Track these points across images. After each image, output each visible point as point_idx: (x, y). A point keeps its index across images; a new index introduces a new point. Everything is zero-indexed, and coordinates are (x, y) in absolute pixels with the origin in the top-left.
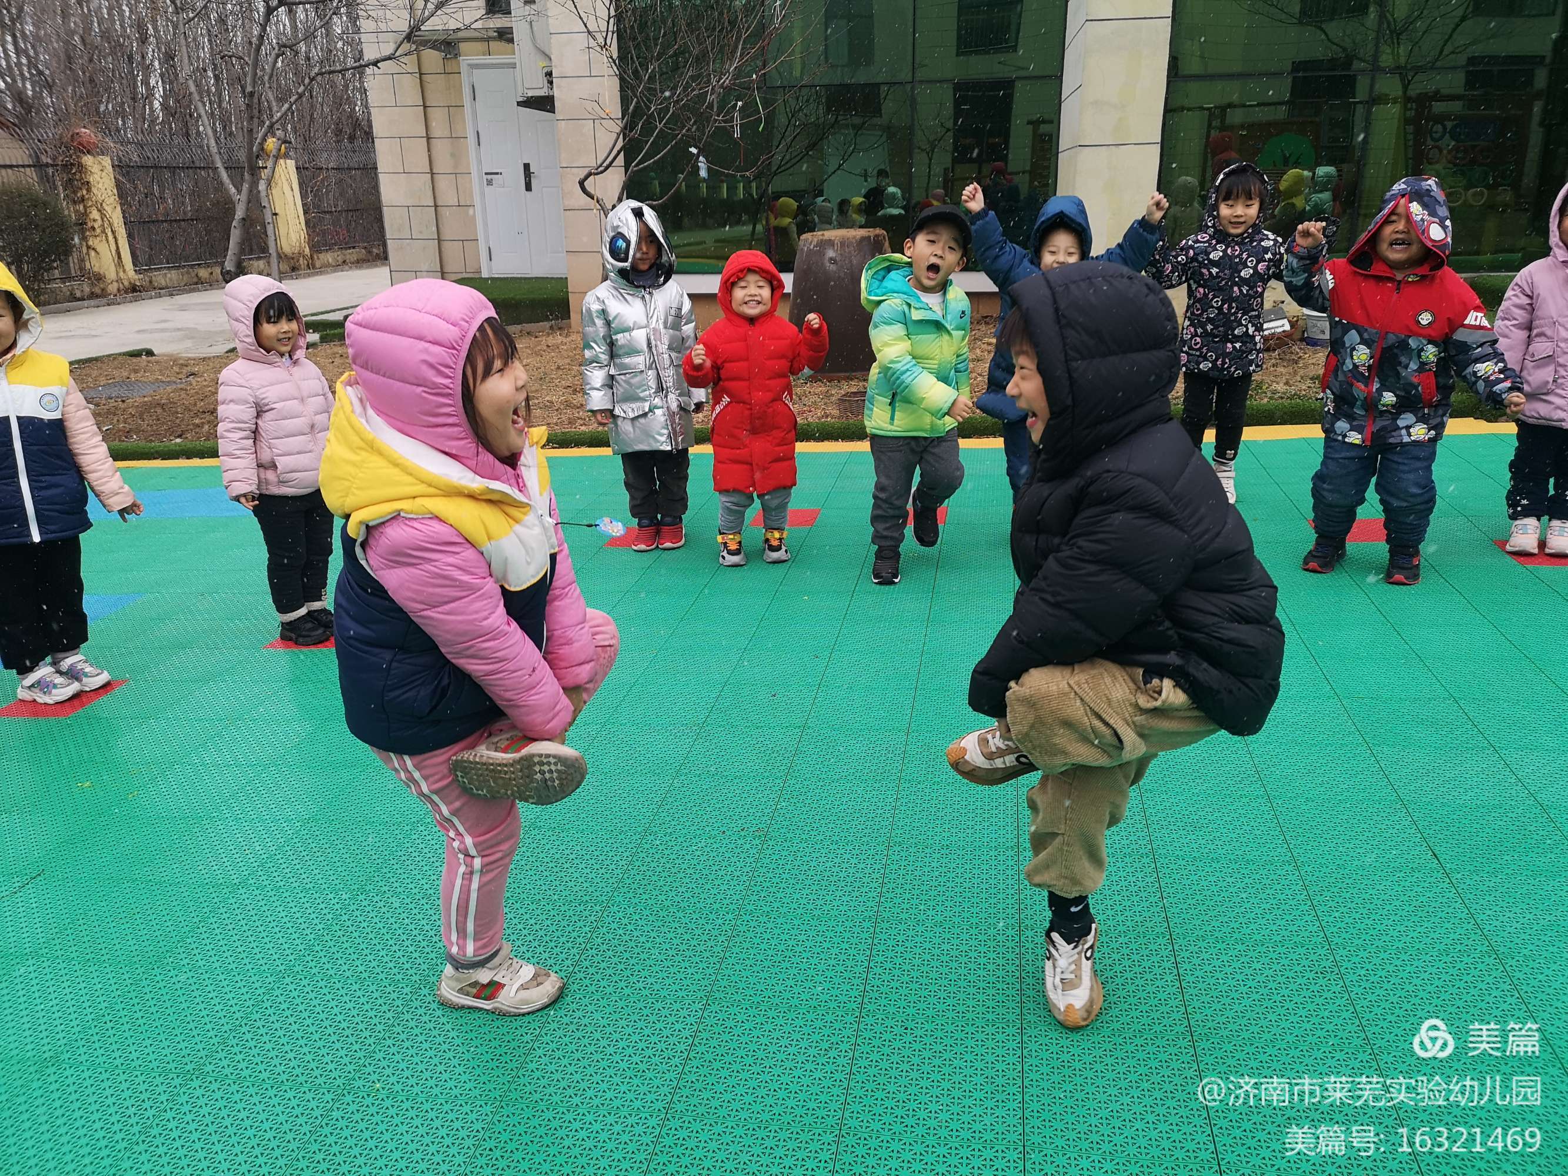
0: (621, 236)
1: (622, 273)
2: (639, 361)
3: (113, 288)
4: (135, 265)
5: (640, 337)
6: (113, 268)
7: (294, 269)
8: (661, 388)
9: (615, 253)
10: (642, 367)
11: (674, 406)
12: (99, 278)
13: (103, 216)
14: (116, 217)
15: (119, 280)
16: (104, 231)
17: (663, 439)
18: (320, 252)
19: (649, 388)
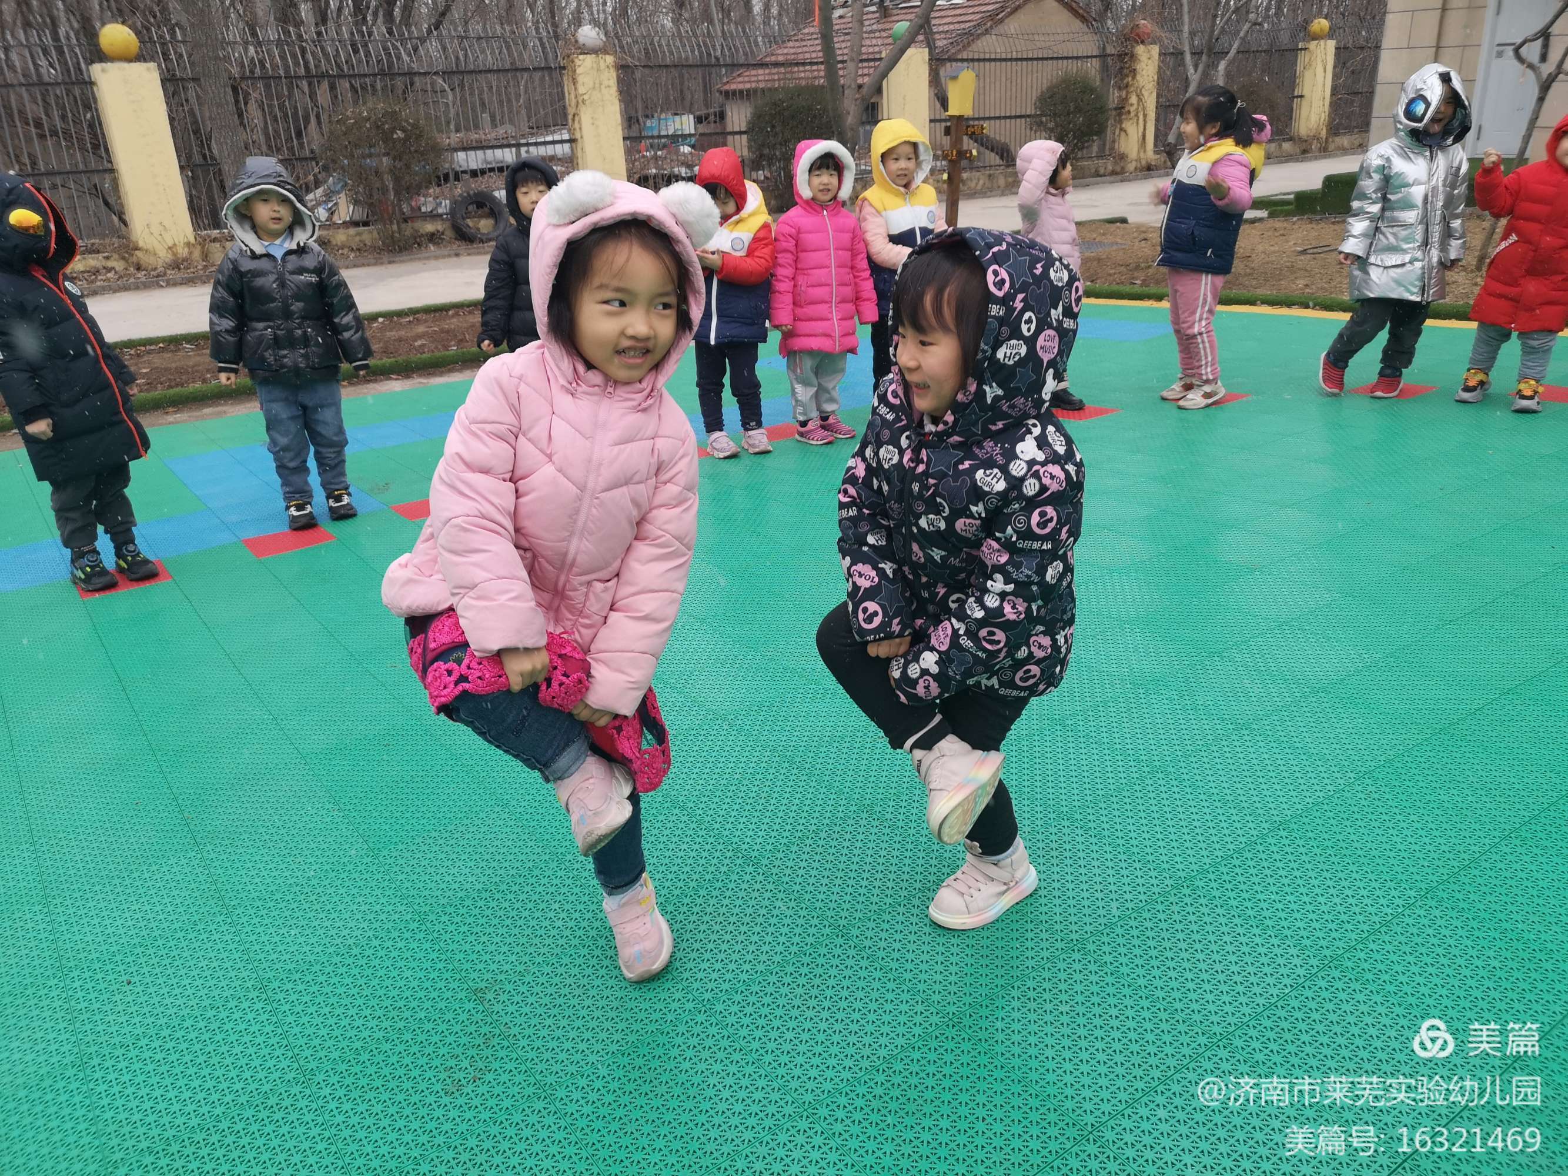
0: (1423, 98)
1: (1414, 134)
2: (1411, 216)
3: (1131, 167)
4: (1155, 145)
5: (1418, 193)
6: (1135, 149)
7: (1304, 152)
8: (1426, 243)
9: (1409, 114)
10: (1412, 221)
11: (1435, 260)
12: (1123, 157)
13: (1140, 100)
14: (1151, 102)
15: (1138, 160)
16: (1137, 115)
17: (1415, 290)
18: (1336, 134)
19: (1414, 241)
